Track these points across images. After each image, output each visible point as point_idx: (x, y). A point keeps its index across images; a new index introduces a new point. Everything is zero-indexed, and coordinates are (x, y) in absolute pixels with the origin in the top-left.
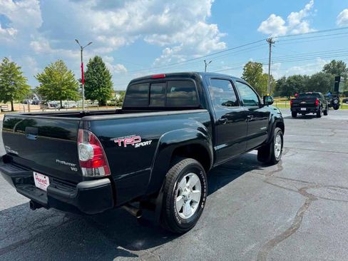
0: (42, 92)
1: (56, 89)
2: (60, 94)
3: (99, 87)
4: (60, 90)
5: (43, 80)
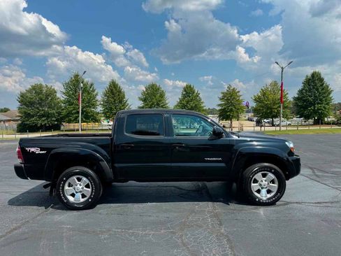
0: (256, 111)
1: (268, 108)
2: (271, 112)
3: (314, 105)
4: (271, 109)
5: (257, 100)
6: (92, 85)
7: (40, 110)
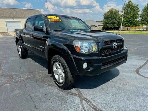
6: (137, 6)
7: (111, 21)
